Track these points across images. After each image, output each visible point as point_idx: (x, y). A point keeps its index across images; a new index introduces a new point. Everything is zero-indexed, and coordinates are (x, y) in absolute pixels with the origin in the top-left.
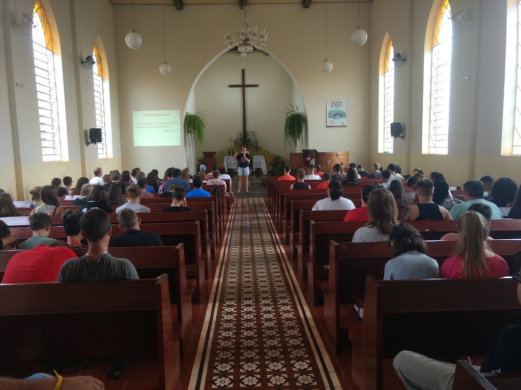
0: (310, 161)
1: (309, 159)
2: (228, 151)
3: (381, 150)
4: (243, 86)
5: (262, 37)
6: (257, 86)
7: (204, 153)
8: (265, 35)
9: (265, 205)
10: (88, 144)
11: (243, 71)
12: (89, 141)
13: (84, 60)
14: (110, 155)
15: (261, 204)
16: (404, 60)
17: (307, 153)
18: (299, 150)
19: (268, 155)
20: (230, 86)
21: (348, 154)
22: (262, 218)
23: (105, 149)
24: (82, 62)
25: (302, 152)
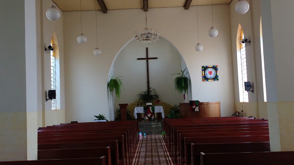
0: (195, 108)
1: (194, 107)
2: (137, 104)
3: (241, 100)
4: (147, 59)
5: (156, 35)
6: (156, 58)
7: (120, 105)
8: (158, 34)
9: (162, 139)
10: (47, 100)
11: (147, 49)
12: (48, 98)
13: (47, 48)
14: (59, 107)
15: (160, 138)
16: (250, 42)
17: (192, 103)
18: (187, 101)
19: (165, 106)
20: (138, 59)
21: (220, 104)
22: (162, 156)
23: (55, 104)
24: (46, 49)
25: (189, 102)
